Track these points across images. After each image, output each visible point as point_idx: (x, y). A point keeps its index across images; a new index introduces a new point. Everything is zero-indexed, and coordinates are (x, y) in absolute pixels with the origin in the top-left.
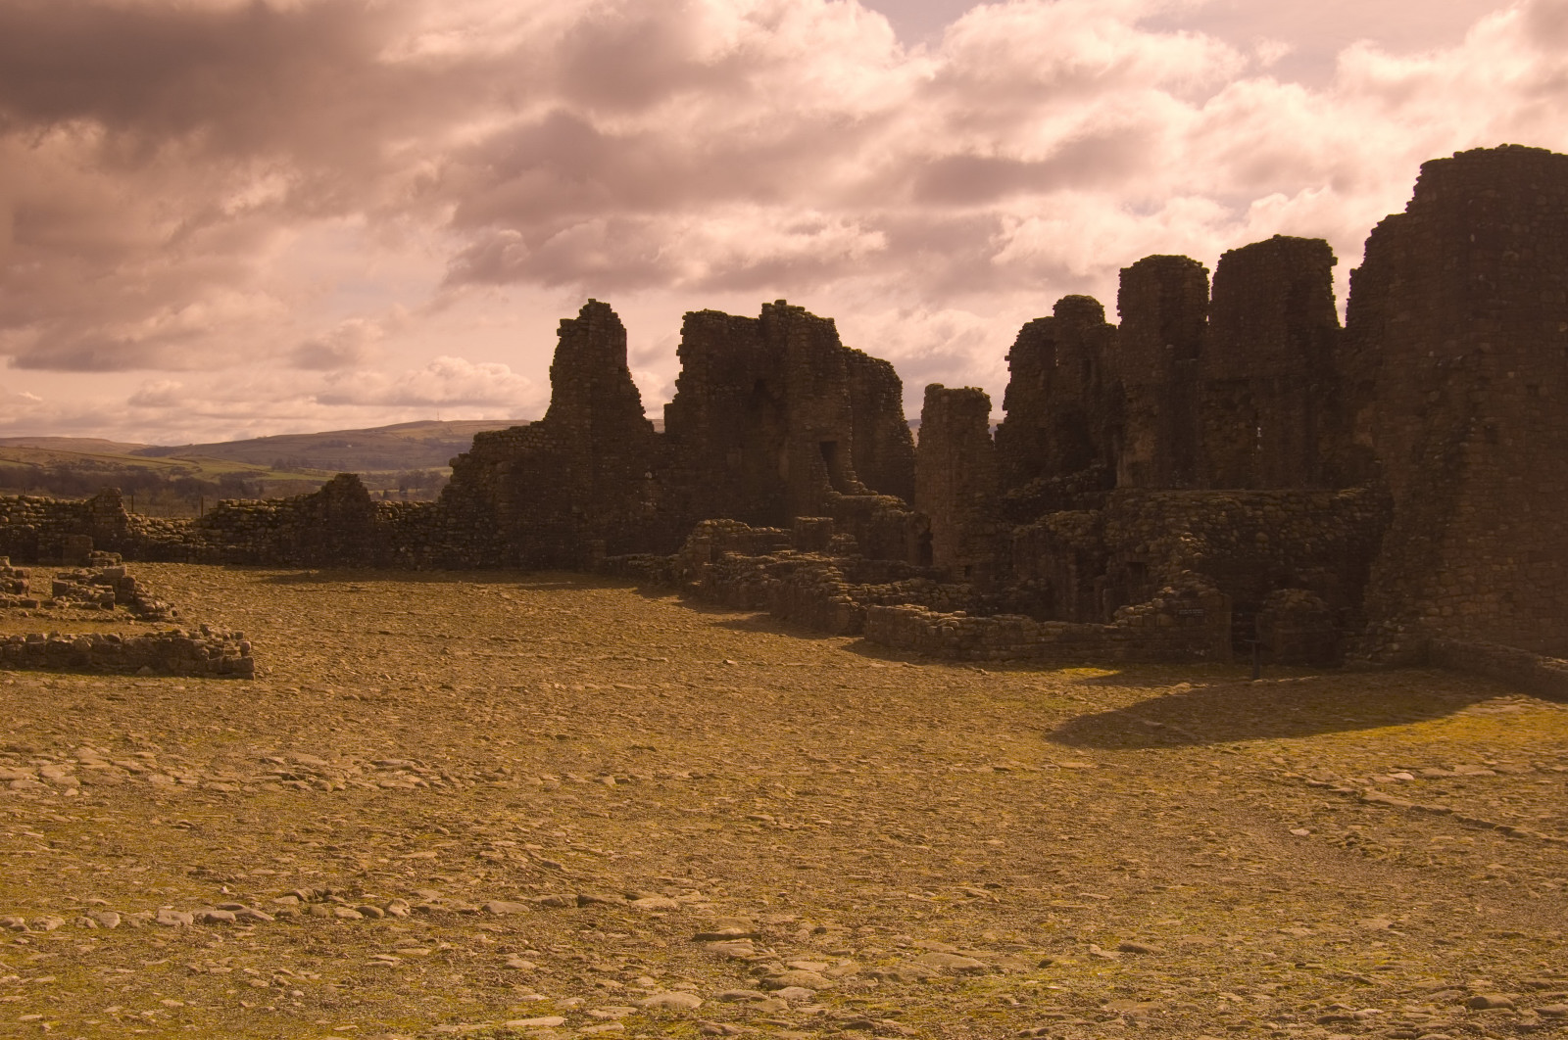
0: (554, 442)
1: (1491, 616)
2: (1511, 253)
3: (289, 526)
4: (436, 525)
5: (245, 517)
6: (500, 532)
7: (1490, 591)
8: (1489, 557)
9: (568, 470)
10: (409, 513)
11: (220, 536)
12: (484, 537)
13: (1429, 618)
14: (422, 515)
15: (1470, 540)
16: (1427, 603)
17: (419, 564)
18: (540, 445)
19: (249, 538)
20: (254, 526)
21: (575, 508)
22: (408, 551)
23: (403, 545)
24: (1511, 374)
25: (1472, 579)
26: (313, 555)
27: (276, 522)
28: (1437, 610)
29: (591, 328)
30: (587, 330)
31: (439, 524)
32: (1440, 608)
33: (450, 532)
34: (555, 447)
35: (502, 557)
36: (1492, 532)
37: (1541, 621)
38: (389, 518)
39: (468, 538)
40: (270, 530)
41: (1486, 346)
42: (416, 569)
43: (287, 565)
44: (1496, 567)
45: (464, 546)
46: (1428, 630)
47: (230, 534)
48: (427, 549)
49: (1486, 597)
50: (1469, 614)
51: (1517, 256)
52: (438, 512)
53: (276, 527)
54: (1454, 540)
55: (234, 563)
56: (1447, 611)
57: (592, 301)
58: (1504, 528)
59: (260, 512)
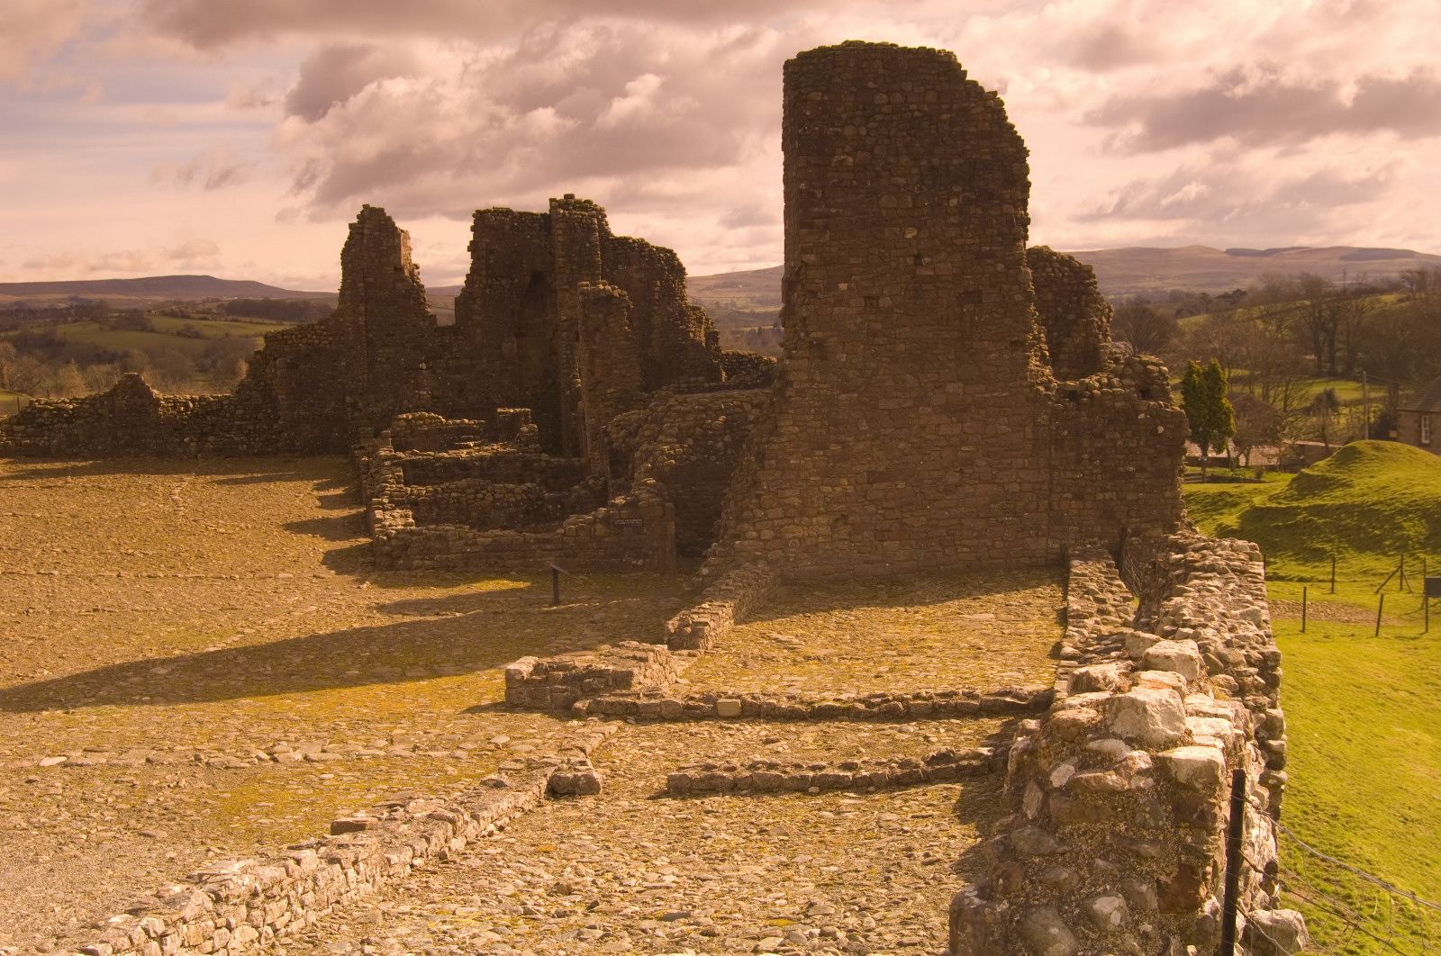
0: (331, 339)
1: (820, 539)
2: (842, 157)
3: (82, 421)
4: (225, 417)
5: (45, 414)
6: (280, 422)
7: (819, 514)
8: (818, 478)
9: (343, 363)
10: (202, 406)
11: (22, 432)
12: (266, 427)
13: (746, 543)
14: (214, 408)
15: (792, 462)
16: (746, 526)
17: (199, 452)
18: (317, 341)
19: (47, 433)
20: (53, 424)
21: (348, 398)
22: (192, 440)
23: (188, 435)
24: (843, 286)
25: (796, 501)
26: (100, 447)
27: (72, 417)
28: (755, 534)
29: (366, 231)
30: (362, 234)
31: (228, 415)
32: (759, 531)
33: (237, 423)
34: (330, 343)
35: (279, 445)
36: (822, 453)
37: (885, 543)
38: (180, 412)
39: (251, 427)
40: (65, 426)
41: (811, 258)
42: (196, 457)
43: (75, 456)
44: (829, 489)
45: (247, 435)
46: (745, 554)
47: (30, 430)
48: (211, 438)
49: (814, 520)
50: (794, 537)
51: (851, 160)
52: (229, 405)
53: (72, 423)
54: (773, 462)
55: (27, 456)
56: (767, 534)
57: (366, 207)
58: (835, 447)
59: (59, 409)
